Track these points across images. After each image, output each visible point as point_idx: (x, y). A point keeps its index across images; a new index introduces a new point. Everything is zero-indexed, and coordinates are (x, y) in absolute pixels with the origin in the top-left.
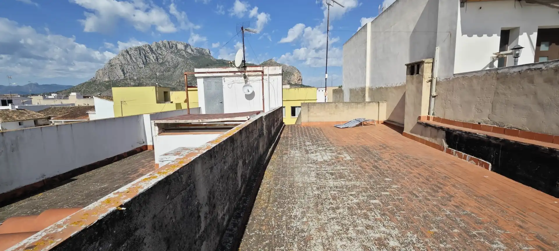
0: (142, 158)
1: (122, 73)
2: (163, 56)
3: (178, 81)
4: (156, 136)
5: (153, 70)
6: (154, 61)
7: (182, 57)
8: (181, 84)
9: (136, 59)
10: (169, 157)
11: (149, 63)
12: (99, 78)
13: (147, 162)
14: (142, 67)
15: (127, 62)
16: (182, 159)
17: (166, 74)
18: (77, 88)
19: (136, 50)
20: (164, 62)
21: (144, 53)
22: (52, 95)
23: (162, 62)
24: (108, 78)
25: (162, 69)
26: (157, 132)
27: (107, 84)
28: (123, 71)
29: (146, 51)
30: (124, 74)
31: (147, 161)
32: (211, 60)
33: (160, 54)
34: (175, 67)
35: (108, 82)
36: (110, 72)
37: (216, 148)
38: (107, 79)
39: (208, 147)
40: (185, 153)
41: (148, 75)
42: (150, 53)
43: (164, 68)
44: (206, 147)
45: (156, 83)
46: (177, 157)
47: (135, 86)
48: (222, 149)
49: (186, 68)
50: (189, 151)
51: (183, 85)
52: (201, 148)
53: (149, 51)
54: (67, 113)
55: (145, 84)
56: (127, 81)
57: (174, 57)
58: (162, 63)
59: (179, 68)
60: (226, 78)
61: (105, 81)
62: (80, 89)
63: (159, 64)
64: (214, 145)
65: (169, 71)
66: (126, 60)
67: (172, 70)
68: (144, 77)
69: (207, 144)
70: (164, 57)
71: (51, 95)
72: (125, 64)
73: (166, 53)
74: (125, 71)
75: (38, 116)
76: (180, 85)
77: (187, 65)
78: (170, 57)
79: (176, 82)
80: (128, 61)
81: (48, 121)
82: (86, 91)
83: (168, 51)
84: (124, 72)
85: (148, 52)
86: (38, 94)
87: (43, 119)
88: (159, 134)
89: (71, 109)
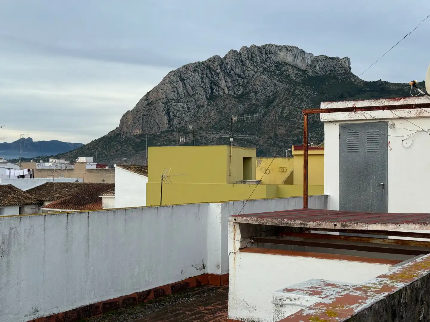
0: (200, 302)
1: (165, 120)
2: (245, 81)
3: (272, 135)
4: (235, 253)
5: (224, 111)
6: (226, 92)
7: (286, 80)
8: (277, 142)
9: (193, 88)
10: (299, 296)
11: (216, 97)
12: (125, 129)
13: (210, 314)
14: (202, 104)
15: (176, 95)
16: (330, 305)
17: (249, 118)
18: (88, 149)
19: (195, 70)
20: (246, 94)
21: (209, 75)
22: (51, 160)
23: (243, 92)
24: (139, 130)
25: (241, 108)
26: (238, 245)
27: (138, 141)
28: (168, 113)
29: (213, 71)
30: (170, 120)
31: (208, 310)
32: (352, 83)
33: (239, 76)
34: (269, 103)
35: (140, 136)
36: (145, 117)
37: (404, 292)
38: (138, 132)
39: (385, 288)
40: (334, 293)
41: (212, 122)
42: (221, 75)
43: (246, 106)
44: (381, 287)
45: (229, 139)
46: (315, 299)
47: (186, 144)
48: (417, 301)
49: (291, 105)
50: (339, 290)
51: (282, 144)
52: (369, 287)
53: (218, 71)
54: (69, 195)
55: (204, 141)
56: (171, 135)
57: (268, 80)
58: (242, 95)
59: (277, 105)
60: (397, 123)
61: (135, 136)
62: (93, 151)
63: (236, 98)
64: (400, 285)
65: (254, 112)
66: (174, 91)
67: (261, 109)
68: (204, 126)
69: (380, 279)
70: (247, 83)
71: (48, 161)
72: (172, 100)
73: (252, 72)
74: (171, 114)
75: (26, 199)
76: (275, 143)
77: (294, 99)
78: (260, 81)
79: (267, 136)
80: (178, 93)
81: (39, 210)
82: (102, 155)
83: (256, 70)
84: (169, 117)
85: (216, 73)
86: (31, 159)
87: (32, 206)
88: (242, 249)
89: (76, 189)
